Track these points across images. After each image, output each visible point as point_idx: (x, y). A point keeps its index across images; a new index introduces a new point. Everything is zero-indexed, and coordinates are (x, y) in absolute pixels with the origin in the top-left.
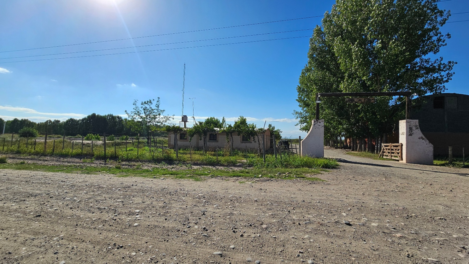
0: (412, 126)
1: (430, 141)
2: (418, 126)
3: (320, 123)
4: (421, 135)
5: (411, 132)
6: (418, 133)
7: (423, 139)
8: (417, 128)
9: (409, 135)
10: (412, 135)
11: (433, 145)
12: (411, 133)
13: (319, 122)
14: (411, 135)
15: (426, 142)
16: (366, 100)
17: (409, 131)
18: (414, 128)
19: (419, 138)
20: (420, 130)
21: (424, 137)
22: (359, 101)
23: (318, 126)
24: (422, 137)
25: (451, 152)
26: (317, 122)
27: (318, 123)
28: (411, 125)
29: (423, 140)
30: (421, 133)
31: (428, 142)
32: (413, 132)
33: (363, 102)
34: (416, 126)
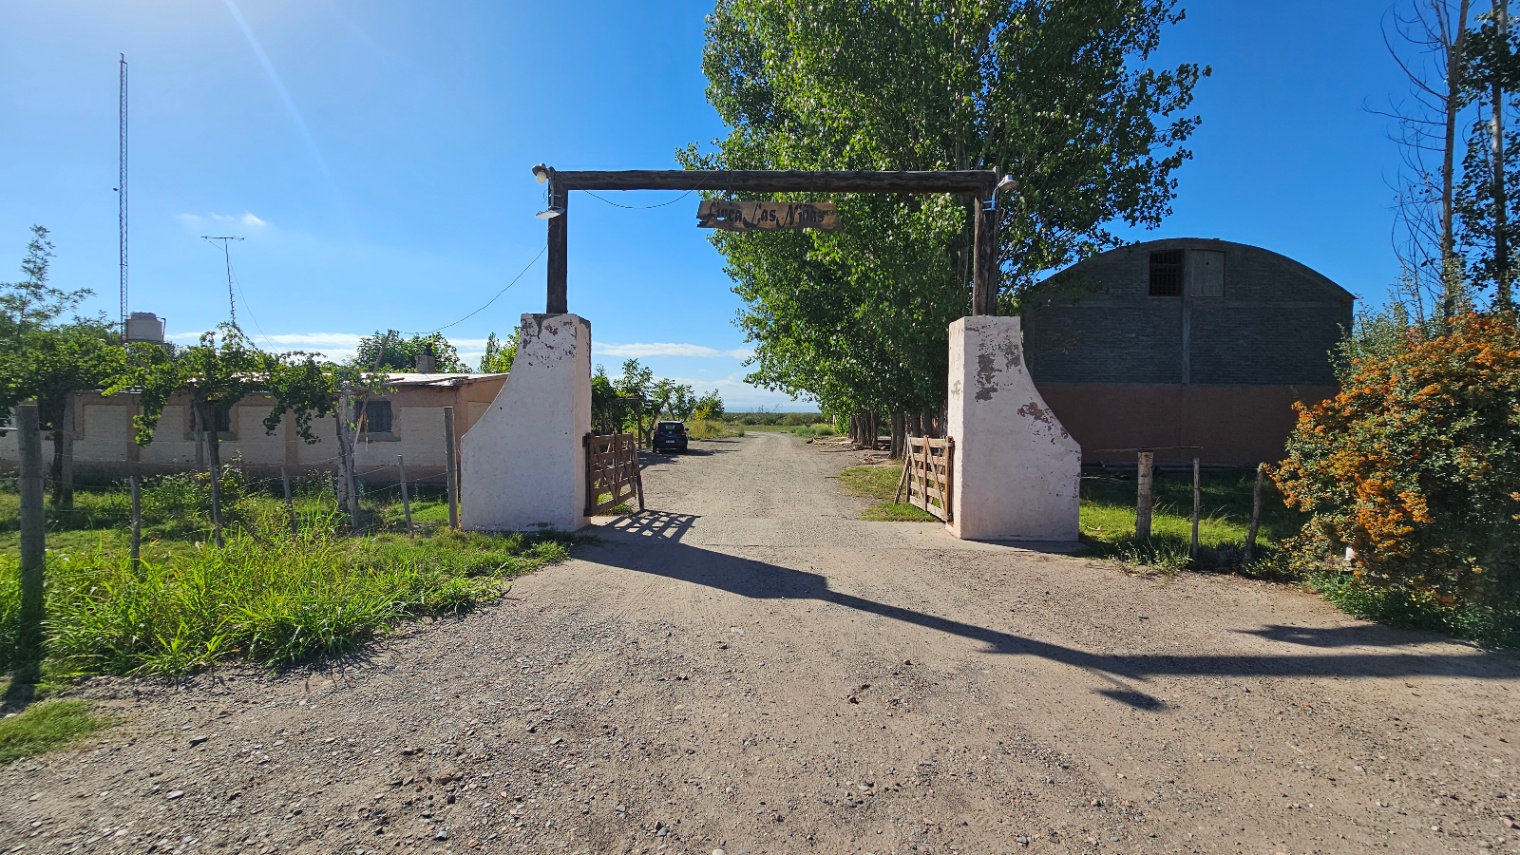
0: (990, 351)
1: (1071, 427)
2: (1016, 347)
3: (555, 333)
4: (1032, 395)
5: (988, 381)
6: (1018, 384)
7: (1037, 415)
8: (1015, 362)
9: (979, 397)
10: (992, 394)
11: (1078, 447)
12: (988, 386)
13: (549, 328)
14: (984, 395)
15: (1050, 429)
16: (797, 217)
17: (979, 375)
18: (999, 361)
19: (1021, 412)
20: (1025, 369)
21: (1042, 405)
22: (764, 218)
23: (545, 352)
24: (1033, 406)
25: (1147, 480)
26: (540, 326)
27: (545, 333)
28: (988, 342)
29: (1037, 418)
30: (1031, 386)
31: (1060, 431)
32: (997, 378)
33: (781, 223)
34: (1009, 350)
